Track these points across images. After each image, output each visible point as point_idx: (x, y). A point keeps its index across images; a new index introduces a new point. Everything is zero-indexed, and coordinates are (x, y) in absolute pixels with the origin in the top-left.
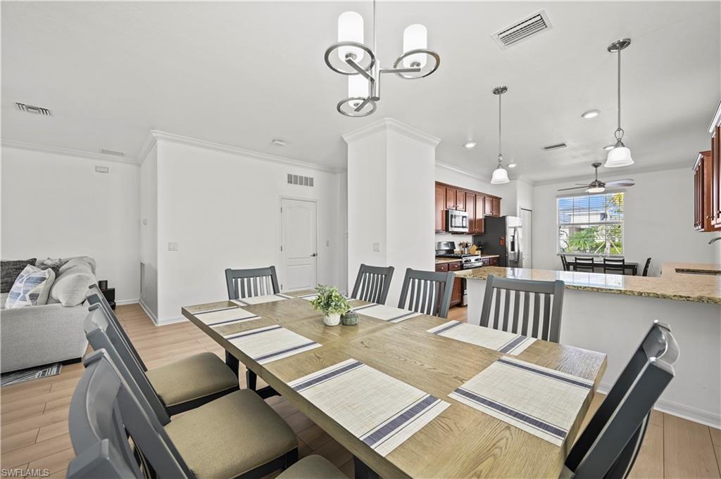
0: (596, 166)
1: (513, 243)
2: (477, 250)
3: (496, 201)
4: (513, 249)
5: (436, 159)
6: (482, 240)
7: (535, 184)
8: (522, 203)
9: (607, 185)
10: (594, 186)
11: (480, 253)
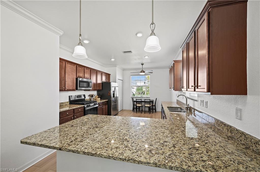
0: (142, 64)
1: (114, 94)
2: (98, 98)
3: (108, 76)
4: (114, 97)
5: (60, 43)
6: (101, 93)
7: (124, 70)
8: (119, 77)
9: (146, 72)
10: (142, 72)
11: (100, 99)
